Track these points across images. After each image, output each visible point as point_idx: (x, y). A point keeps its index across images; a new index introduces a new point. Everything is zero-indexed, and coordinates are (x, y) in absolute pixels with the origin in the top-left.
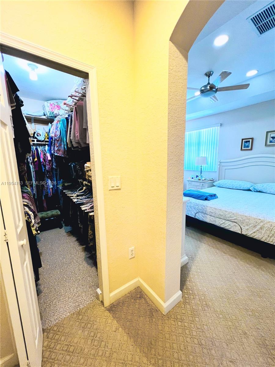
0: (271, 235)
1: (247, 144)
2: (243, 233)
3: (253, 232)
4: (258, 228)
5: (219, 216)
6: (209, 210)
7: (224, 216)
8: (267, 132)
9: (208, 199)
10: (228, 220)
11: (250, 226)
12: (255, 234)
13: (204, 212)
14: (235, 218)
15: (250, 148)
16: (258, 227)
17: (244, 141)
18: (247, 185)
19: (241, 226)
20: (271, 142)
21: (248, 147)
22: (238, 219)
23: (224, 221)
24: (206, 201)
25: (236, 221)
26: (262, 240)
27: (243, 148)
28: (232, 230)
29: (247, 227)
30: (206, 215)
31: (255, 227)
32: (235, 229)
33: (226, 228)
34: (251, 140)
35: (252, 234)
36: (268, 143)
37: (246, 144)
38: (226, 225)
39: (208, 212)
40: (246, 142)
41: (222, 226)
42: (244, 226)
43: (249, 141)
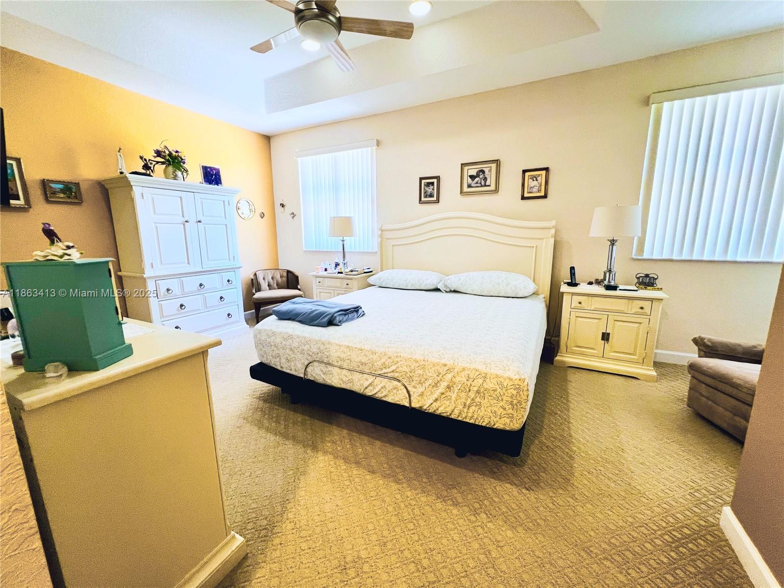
2: (413, 405)
3: (434, 399)
4: (442, 387)
5: (359, 367)
7: (371, 365)
8: (462, 164)
10: (379, 375)
11: (427, 384)
12: (438, 403)
13: (325, 360)
14: (393, 368)
19: (409, 389)
20: (469, 186)
21: (431, 196)
22: (400, 369)
25: (396, 375)
26: (452, 416)
27: (423, 199)
28: (389, 399)
30: (330, 368)
32: (396, 396)
33: (377, 396)
35: (432, 404)
37: (427, 189)
38: (378, 389)
39: (333, 360)
40: (428, 184)
41: (369, 392)
42: (414, 387)
43: (432, 184)
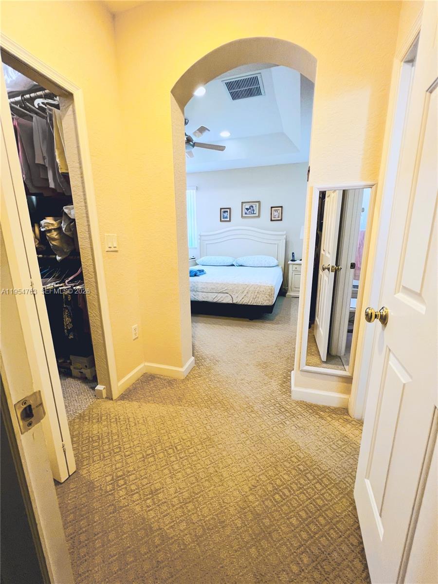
0: (255, 297)
1: (226, 215)
2: (234, 302)
3: (242, 298)
5: (210, 290)
6: (200, 286)
7: (216, 289)
8: (242, 203)
9: (198, 274)
10: (220, 293)
11: (239, 293)
12: (243, 300)
13: (195, 289)
14: (226, 288)
15: (228, 219)
16: (246, 292)
17: (222, 210)
18: (230, 261)
19: (232, 296)
20: (246, 214)
21: (226, 218)
22: (228, 288)
23: (216, 294)
24: (196, 278)
25: (227, 291)
26: (249, 304)
27: (222, 219)
28: (224, 302)
29: (237, 295)
30: (198, 293)
31: (243, 292)
32: (227, 300)
33: (219, 301)
34: (228, 210)
35: (241, 300)
36: (244, 215)
37: (224, 214)
38: (219, 298)
39: (199, 289)
40: (225, 212)
41: (215, 301)
42: (234, 295)
43: (227, 211)
